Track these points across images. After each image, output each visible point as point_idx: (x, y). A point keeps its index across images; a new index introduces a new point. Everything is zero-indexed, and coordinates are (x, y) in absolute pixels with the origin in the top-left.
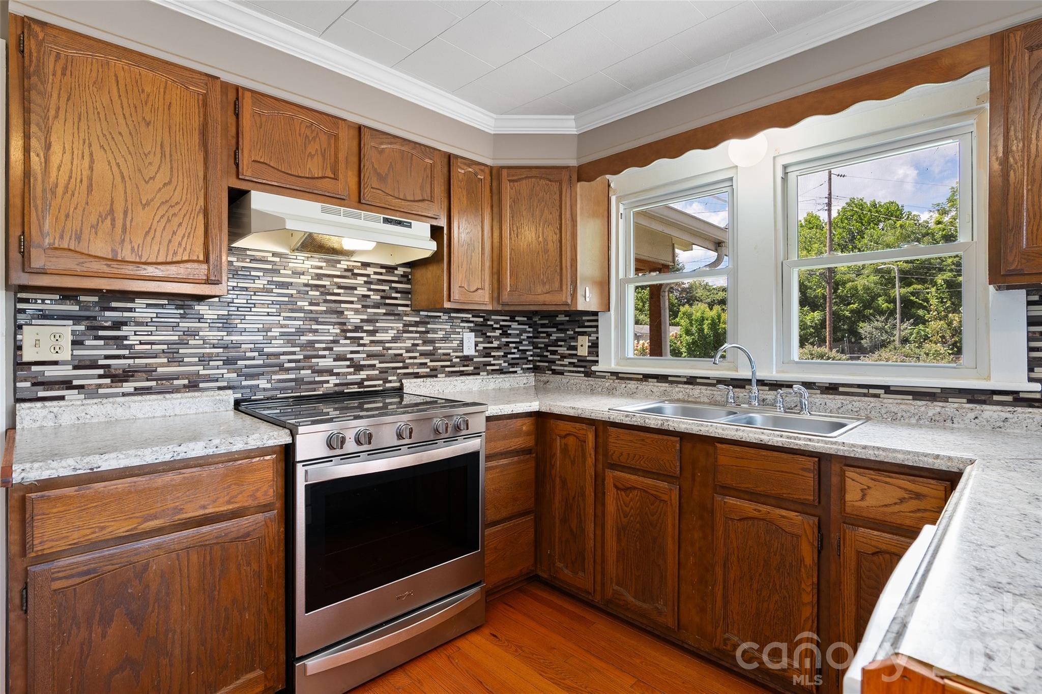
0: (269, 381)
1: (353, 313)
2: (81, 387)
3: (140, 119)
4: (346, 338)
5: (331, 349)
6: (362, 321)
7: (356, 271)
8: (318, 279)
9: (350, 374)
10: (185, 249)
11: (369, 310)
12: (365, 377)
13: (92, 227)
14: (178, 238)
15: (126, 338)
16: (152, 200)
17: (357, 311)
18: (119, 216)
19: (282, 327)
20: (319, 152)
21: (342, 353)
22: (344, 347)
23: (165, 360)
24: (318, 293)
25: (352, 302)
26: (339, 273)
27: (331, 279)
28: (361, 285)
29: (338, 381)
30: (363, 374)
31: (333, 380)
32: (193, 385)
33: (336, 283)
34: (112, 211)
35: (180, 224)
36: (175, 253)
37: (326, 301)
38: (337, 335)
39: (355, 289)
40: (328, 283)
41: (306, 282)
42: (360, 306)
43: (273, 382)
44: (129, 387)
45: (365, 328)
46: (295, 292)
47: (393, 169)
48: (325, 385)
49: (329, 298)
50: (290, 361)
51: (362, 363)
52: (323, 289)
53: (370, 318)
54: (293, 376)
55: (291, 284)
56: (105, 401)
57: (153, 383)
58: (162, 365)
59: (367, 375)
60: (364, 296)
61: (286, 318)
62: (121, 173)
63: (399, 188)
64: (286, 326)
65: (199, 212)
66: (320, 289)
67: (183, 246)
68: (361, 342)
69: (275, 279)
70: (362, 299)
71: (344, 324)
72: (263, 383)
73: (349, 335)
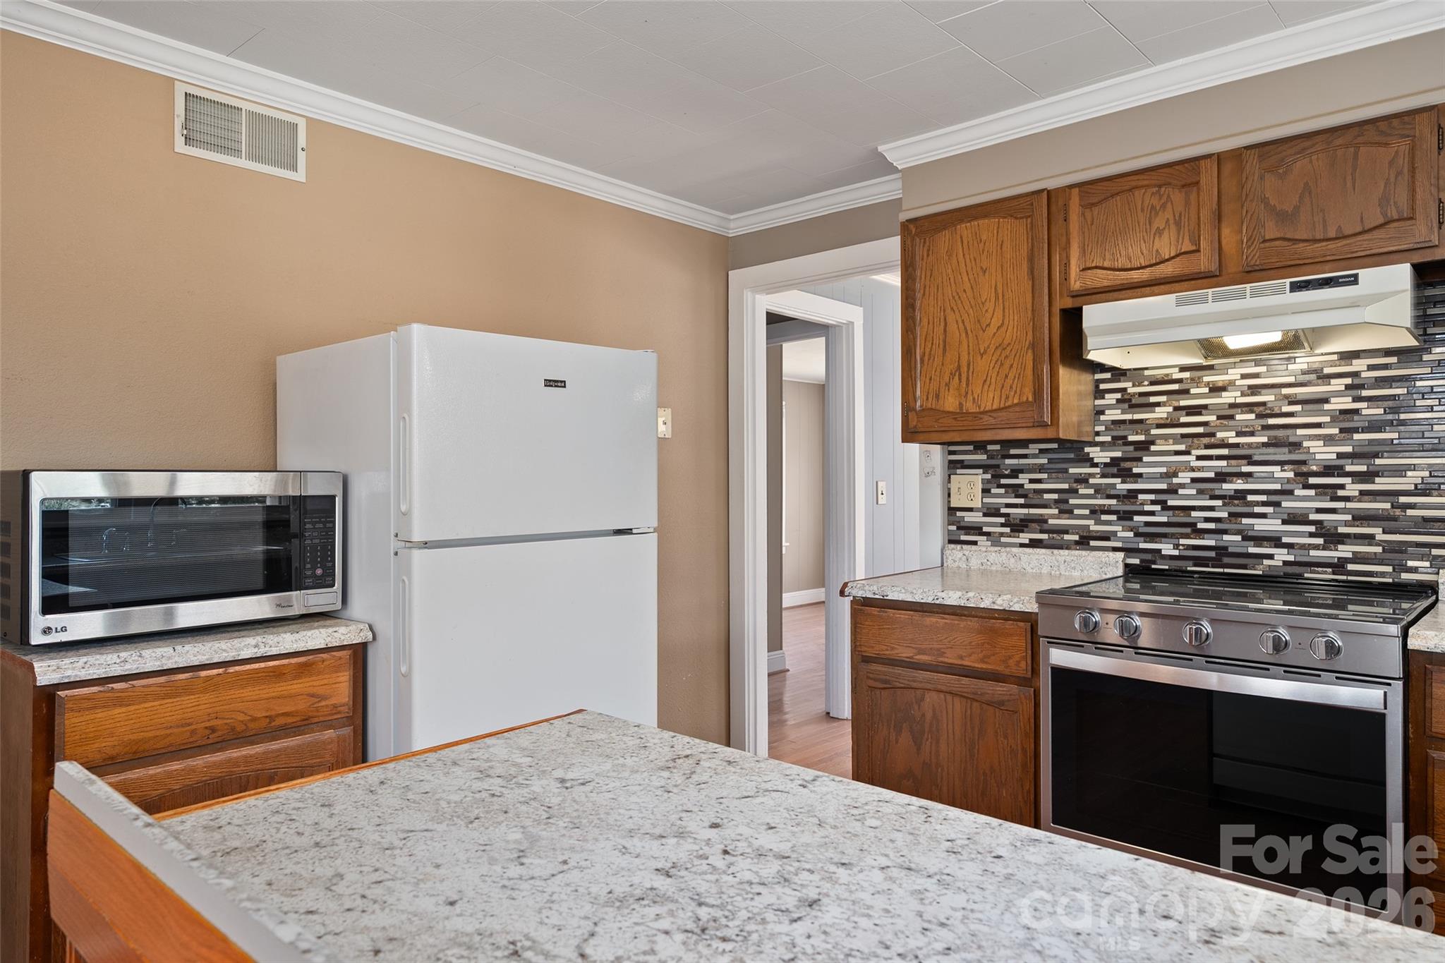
0: (1176, 546)
1: (1321, 443)
2: (988, 534)
3: (979, 269)
4: (1307, 486)
5: (1277, 504)
6: (1340, 456)
7: (1327, 371)
8: (1253, 394)
9: (1316, 547)
10: (1016, 392)
11: (1356, 436)
12: (1350, 555)
13: (946, 384)
14: (1009, 381)
15: (1022, 486)
16: (988, 347)
17: (1328, 440)
18: (964, 369)
19: (1193, 471)
20: (1171, 222)
21: (1299, 512)
22: (1303, 501)
23: (1056, 511)
24: (1252, 416)
25: (1318, 425)
26: (1291, 379)
27: (1276, 391)
28: (1338, 394)
29: (1291, 558)
30: (1345, 551)
31: (1281, 556)
32: (1084, 541)
33: (1286, 397)
34: (959, 367)
35: (1011, 366)
36: (1007, 398)
37: (1266, 427)
38: (1289, 481)
39: (1326, 401)
40: (1272, 398)
41: (1232, 401)
42: (1336, 431)
43: (1181, 547)
44: (1025, 538)
45: (1349, 468)
46: (1214, 418)
47: (1310, 193)
48: (1266, 562)
49: (1271, 421)
50: (1207, 520)
51: (1341, 530)
52: (1261, 408)
53: (1357, 450)
54: (1212, 543)
55: (1205, 407)
56: (1003, 549)
57: (1044, 536)
58: (1053, 516)
59: (1353, 553)
60: (1344, 412)
61: (1199, 458)
62: (965, 328)
63: (1324, 221)
64: (1200, 469)
65: (1028, 349)
66: (1255, 409)
67: (1014, 388)
68: (1340, 493)
69: (1183, 403)
70: (1342, 417)
71: (1304, 463)
72: (1167, 549)
73: (1312, 480)
